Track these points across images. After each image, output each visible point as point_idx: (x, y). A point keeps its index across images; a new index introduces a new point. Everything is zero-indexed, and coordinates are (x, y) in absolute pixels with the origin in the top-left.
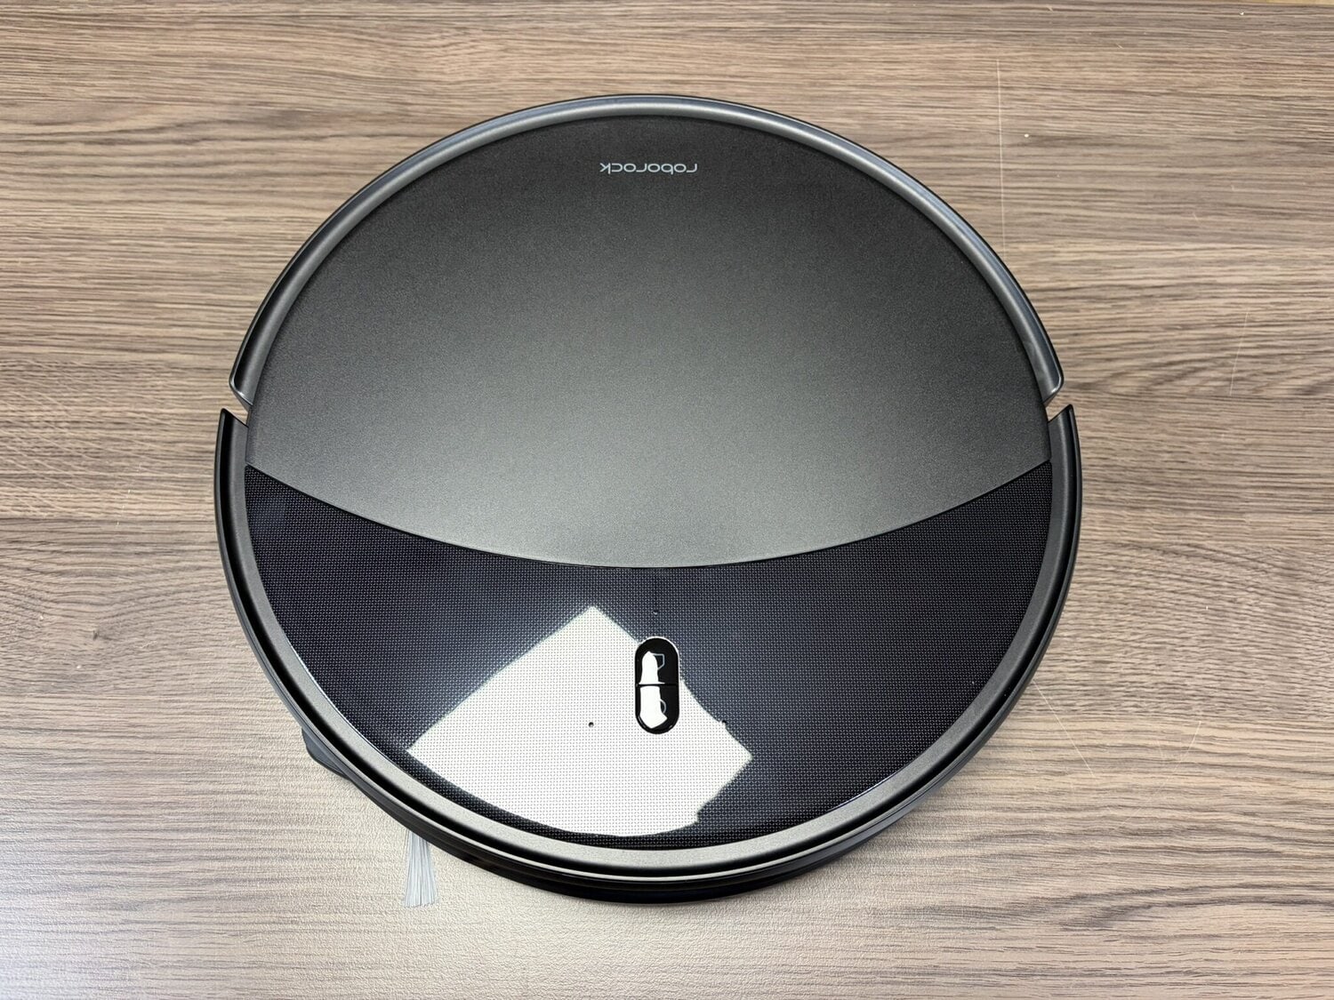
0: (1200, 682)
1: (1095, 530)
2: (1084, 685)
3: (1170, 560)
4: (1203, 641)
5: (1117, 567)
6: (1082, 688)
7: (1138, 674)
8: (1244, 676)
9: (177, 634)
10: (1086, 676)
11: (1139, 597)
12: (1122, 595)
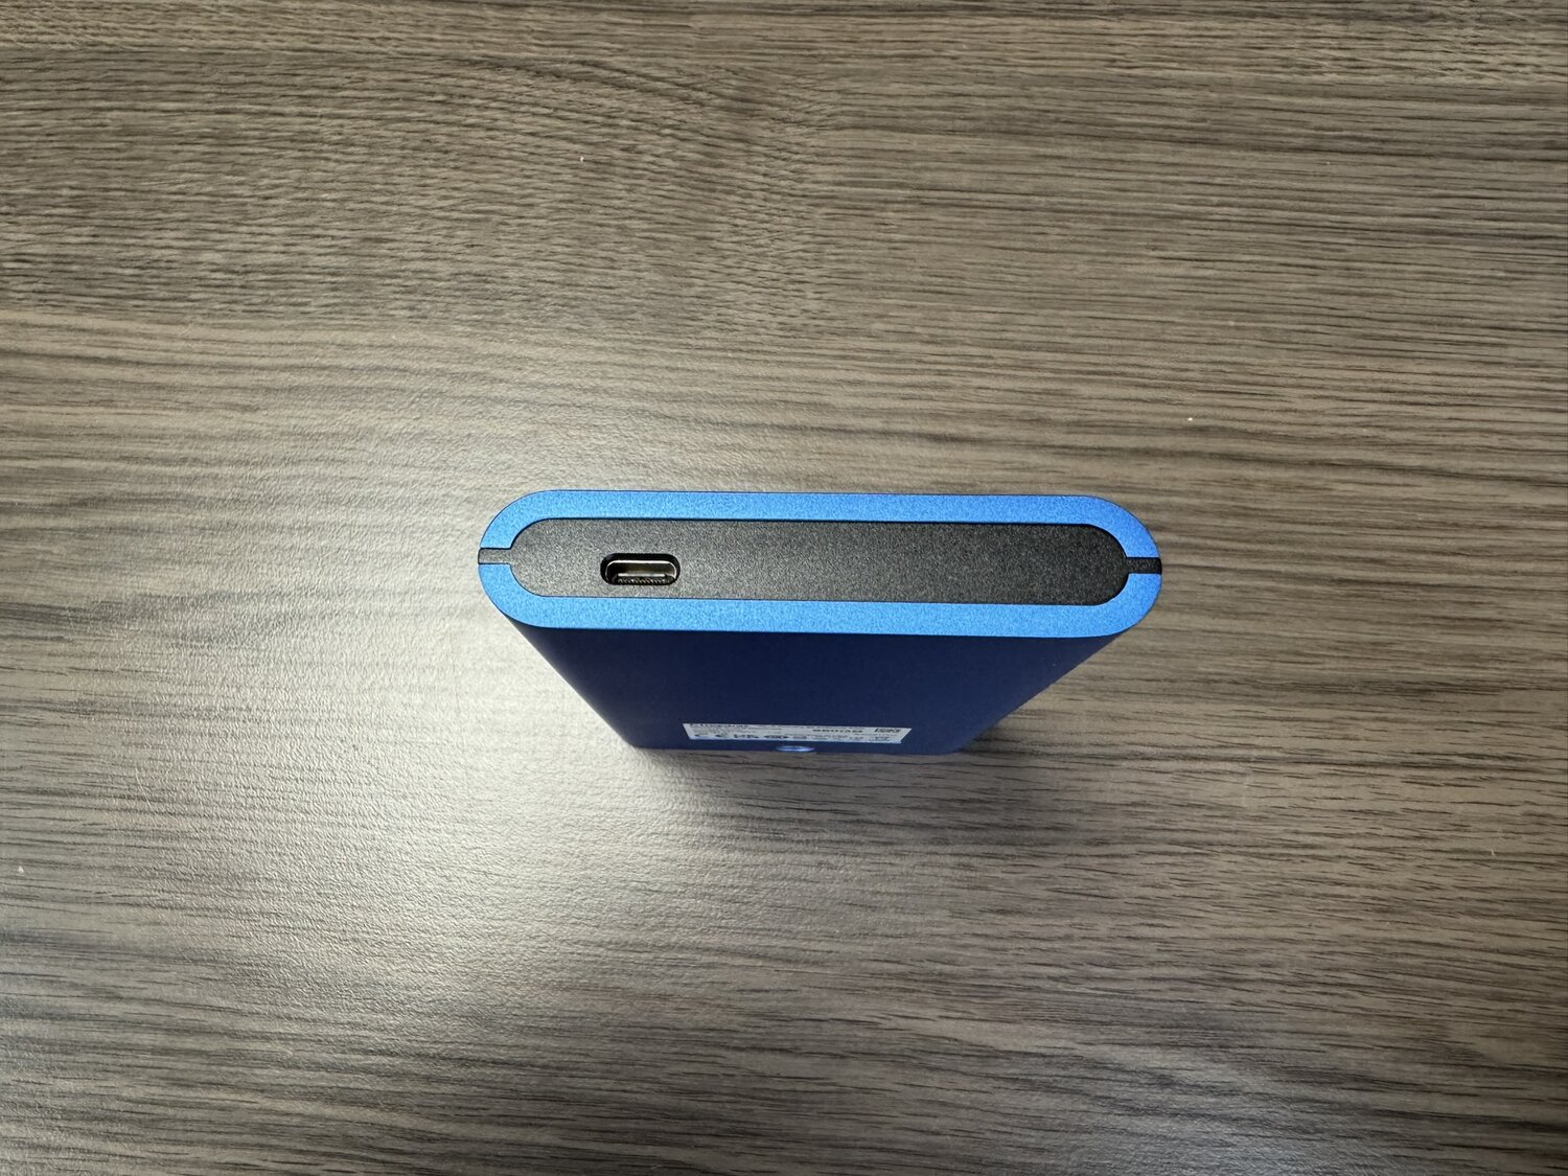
0: (531, 274)
1: (431, 40)
2: (333, 274)
3: (543, 85)
4: (559, 210)
5: (451, 95)
6: (329, 279)
8: (611, 264)
10: (342, 261)
11: (472, 141)
12: (444, 139)
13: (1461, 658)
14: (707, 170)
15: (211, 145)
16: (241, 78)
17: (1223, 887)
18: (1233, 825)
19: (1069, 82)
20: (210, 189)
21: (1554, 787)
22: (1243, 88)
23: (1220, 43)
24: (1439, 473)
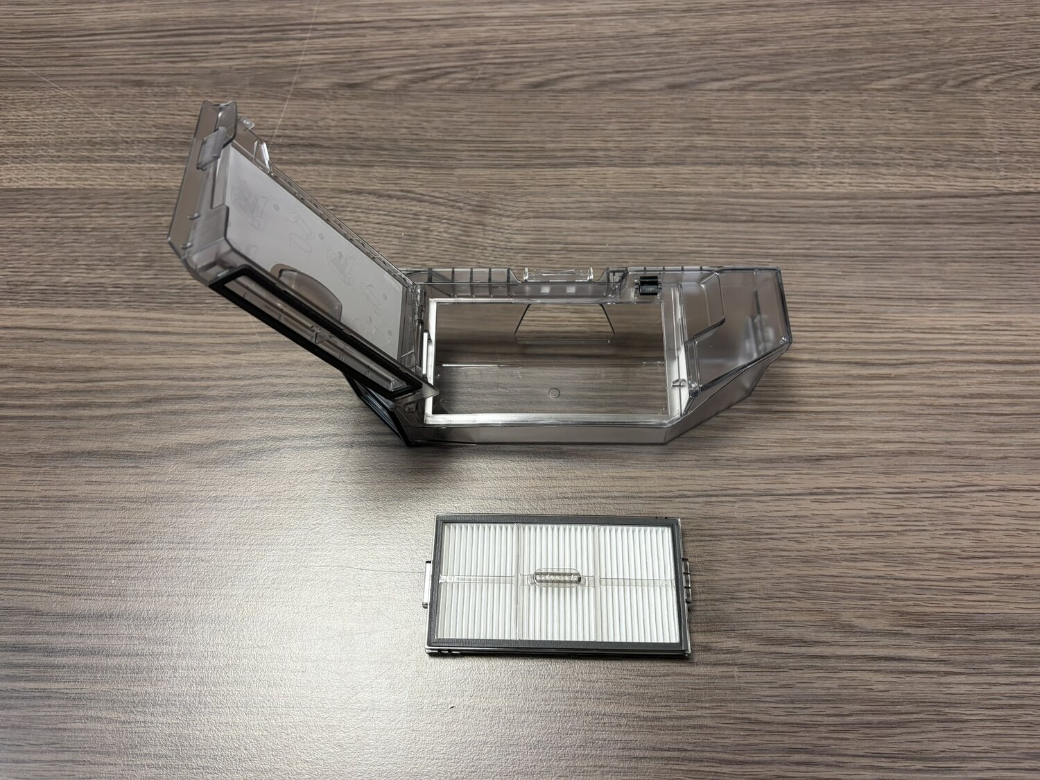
13: (834, 444)
14: (464, 238)
17: (730, 555)
18: (732, 526)
19: (635, 195)
21: (882, 500)
22: (718, 195)
23: (704, 176)
24: (818, 362)
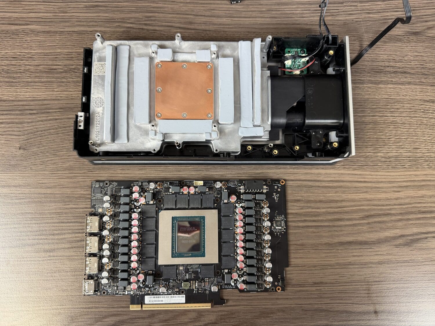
1: (417, 95)
2: (409, 158)
5: (425, 110)
6: (408, 159)
7: (429, 153)
9: (52, 147)
10: (410, 154)
11: (432, 122)
12: (426, 122)
15: (373, 125)
16: (375, 107)
20: (375, 137)
